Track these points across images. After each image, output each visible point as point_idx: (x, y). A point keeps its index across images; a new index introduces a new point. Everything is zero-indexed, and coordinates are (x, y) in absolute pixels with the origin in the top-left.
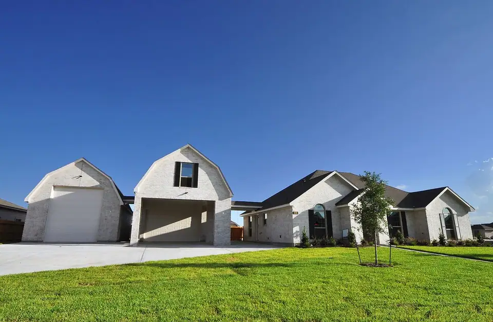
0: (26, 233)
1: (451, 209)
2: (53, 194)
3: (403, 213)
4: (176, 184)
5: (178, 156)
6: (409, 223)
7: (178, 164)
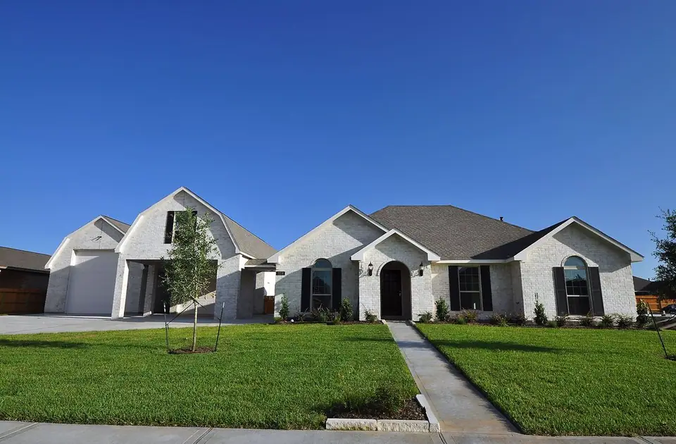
0: (48, 305)
1: (584, 258)
2: (74, 261)
3: (485, 269)
4: (168, 241)
5: (170, 203)
6: (495, 286)
7: (170, 214)
